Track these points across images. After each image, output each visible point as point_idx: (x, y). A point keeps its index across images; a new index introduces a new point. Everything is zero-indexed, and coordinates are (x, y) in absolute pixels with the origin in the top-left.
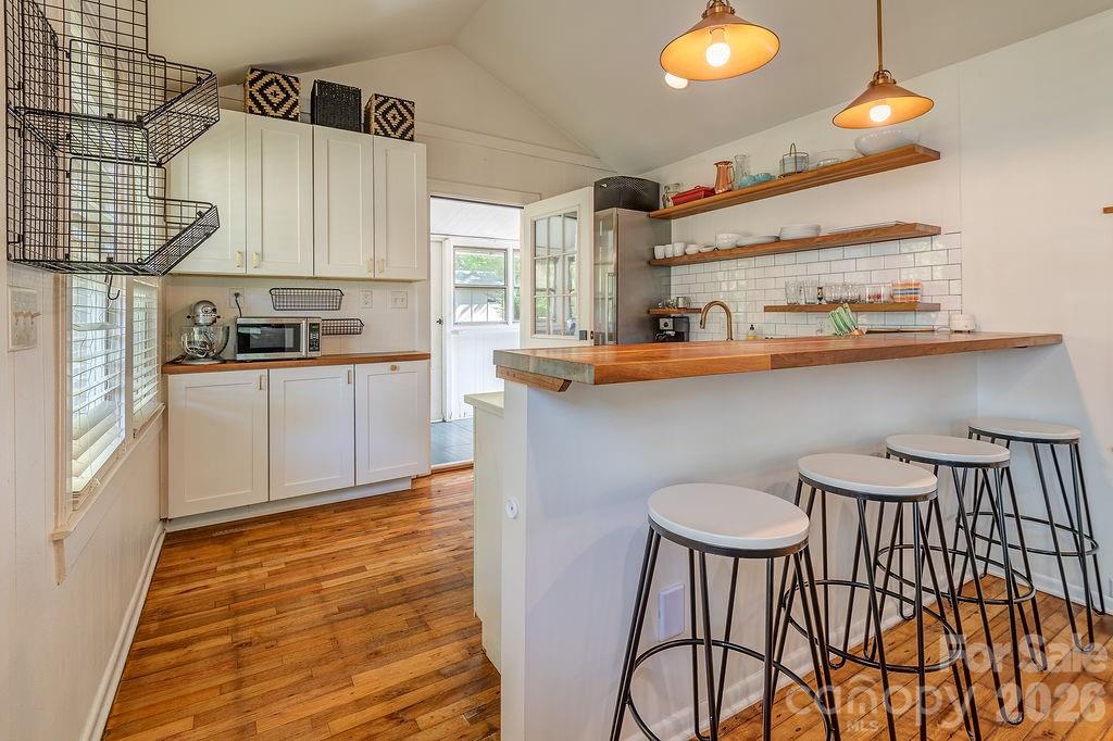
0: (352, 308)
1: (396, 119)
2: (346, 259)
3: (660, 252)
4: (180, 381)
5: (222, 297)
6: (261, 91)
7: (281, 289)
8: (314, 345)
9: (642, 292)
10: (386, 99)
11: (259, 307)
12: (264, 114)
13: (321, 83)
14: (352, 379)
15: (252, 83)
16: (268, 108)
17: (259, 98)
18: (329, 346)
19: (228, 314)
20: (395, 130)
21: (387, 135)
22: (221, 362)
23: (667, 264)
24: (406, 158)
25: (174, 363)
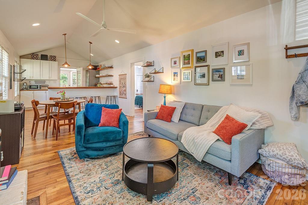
0: (47, 83)
1: (53, 58)
2: (45, 77)
3: (97, 76)
4: (22, 92)
5: (28, 82)
6: (33, 56)
7: (36, 81)
8: (40, 88)
9: (94, 82)
10: (52, 56)
11: (33, 83)
12: (33, 59)
13: (42, 55)
14: (46, 93)
15: (32, 55)
16: (34, 58)
17: (33, 57)
18: (42, 88)
19: (29, 84)
20: (53, 60)
21: (52, 61)
22: (27, 89)
23: (99, 78)
24: (55, 64)
25: (20, 90)
